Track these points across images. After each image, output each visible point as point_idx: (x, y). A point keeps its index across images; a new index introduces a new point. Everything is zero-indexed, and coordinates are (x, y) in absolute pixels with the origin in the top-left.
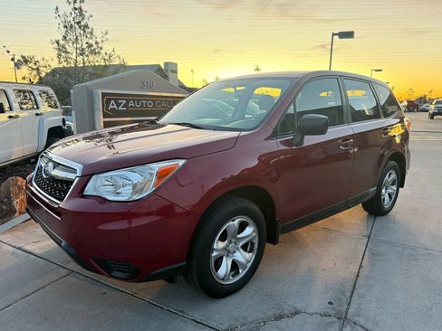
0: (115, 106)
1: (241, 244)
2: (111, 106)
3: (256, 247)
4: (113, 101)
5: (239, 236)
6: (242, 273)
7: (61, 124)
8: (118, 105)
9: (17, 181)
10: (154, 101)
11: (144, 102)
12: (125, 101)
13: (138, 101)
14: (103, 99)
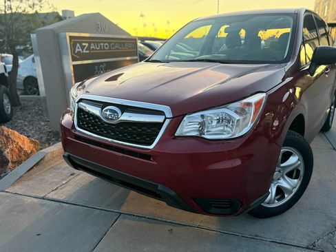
0: (80, 50)
1: (286, 172)
2: (77, 50)
3: (302, 173)
4: (78, 45)
5: (282, 165)
6: (288, 197)
7: (4, 71)
8: (83, 47)
9: (3, 130)
10: (109, 43)
11: (102, 44)
12: (87, 45)
13: (98, 43)
14: (70, 42)
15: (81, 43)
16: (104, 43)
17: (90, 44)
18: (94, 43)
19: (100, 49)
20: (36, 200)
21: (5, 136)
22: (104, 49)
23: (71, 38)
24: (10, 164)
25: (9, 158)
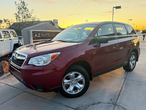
0: (37, 36)
1: (78, 81)
3: (84, 82)
5: (76, 78)
6: (79, 91)
10: (50, 34)
11: (47, 34)
12: (40, 34)
13: (45, 34)
14: (33, 33)
15: (37, 34)
16: (48, 33)
17: (41, 34)
18: (43, 34)
19: (46, 36)
20: (4, 85)
21: (5, 64)
22: (48, 36)
23: (33, 32)
24: (5, 73)
25: (5, 71)
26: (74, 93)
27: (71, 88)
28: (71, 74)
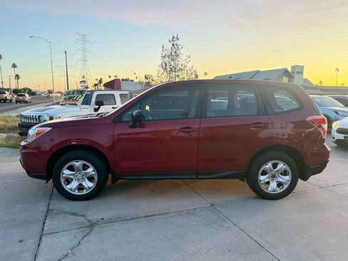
5: (84, 172)
26: (77, 193)
27: (74, 185)
28: (77, 164)
